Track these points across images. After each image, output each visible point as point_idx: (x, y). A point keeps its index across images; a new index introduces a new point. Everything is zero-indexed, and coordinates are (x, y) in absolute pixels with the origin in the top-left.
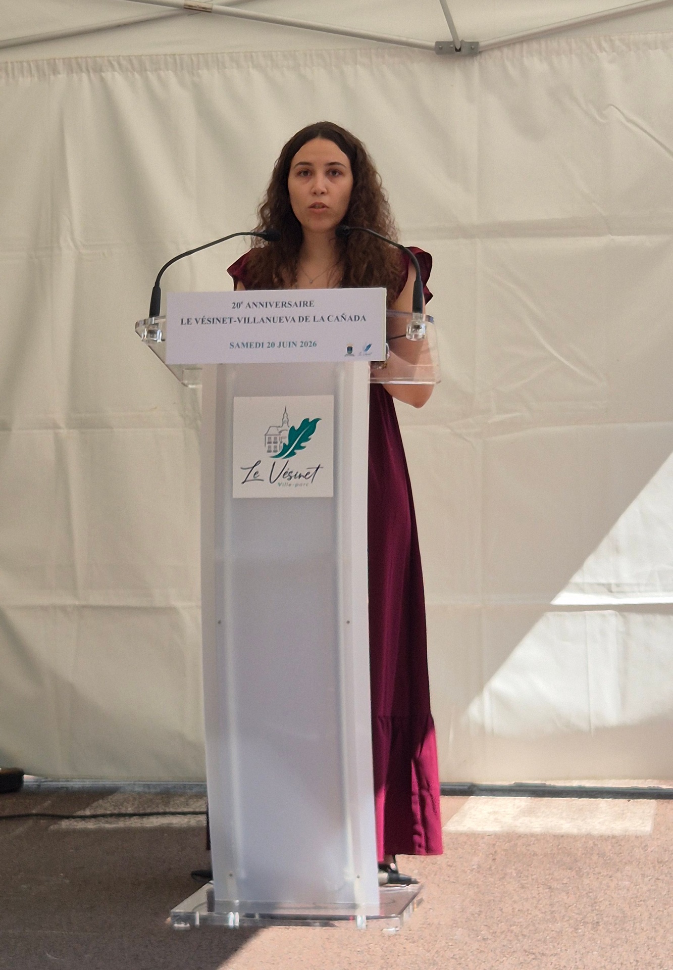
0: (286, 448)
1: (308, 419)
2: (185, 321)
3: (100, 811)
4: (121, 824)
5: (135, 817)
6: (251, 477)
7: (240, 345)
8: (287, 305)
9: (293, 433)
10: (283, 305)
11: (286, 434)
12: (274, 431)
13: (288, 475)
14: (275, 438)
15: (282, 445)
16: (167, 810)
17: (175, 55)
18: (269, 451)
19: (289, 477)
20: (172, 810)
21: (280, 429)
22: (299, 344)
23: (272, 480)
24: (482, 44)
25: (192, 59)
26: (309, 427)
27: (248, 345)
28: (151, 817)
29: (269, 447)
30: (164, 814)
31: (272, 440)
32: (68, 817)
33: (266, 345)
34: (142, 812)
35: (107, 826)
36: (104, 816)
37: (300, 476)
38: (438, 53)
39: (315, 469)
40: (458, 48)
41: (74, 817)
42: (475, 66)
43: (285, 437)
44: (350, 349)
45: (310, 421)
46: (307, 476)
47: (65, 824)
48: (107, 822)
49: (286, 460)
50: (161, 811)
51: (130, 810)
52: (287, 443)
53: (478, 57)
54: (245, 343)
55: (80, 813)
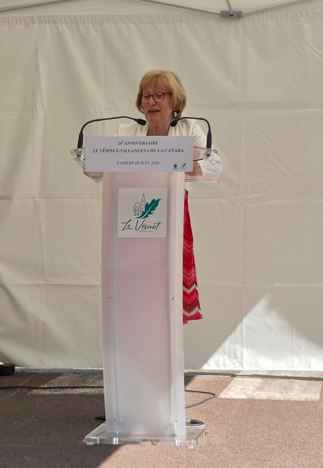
0: (144, 213)
1: (155, 199)
2: (95, 151)
3: (52, 386)
4: (62, 392)
5: (69, 389)
6: (126, 227)
7: (122, 163)
8: (145, 143)
9: (147, 206)
10: (143, 143)
11: (144, 207)
12: (138, 205)
13: (145, 227)
14: (139, 209)
15: (142, 212)
16: (85, 386)
17: (92, 16)
18: (136, 215)
19: (145, 228)
20: (87, 385)
21: (141, 204)
22: (151, 163)
23: (137, 229)
24: (243, 13)
25: (101, 18)
26: (155, 203)
27: (126, 163)
28: (76, 389)
29: (136, 213)
30: (83, 387)
31: (137, 210)
32: (36, 388)
33: (134, 163)
34: (72, 386)
35: (55, 393)
36: (54, 388)
37: (150, 227)
38: (221, 17)
39: (158, 224)
40: (232, 14)
41: (39, 388)
42: (240, 23)
43: (143, 208)
44: (175, 166)
45: (156, 200)
46: (154, 228)
47: (35, 392)
48: (55, 391)
49: (144, 219)
50: (82, 386)
51: (67, 385)
52: (144, 211)
53: (242, 19)
54: (124, 162)
55: (42, 386)
